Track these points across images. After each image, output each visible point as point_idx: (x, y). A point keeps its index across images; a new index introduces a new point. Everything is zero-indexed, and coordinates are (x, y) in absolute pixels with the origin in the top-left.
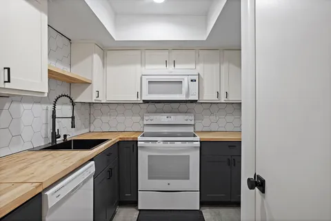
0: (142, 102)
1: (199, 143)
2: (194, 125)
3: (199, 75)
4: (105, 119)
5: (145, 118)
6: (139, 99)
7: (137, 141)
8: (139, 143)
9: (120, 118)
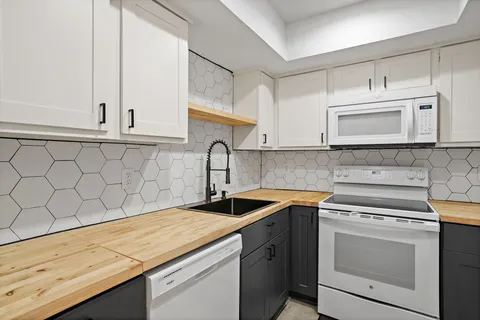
0: (328, 148)
1: (437, 225)
2: (428, 189)
3: (439, 95)
4: (279, 171)
5: (336, 172)
6: (325, 144)
7: (318, 208)
8: (320, 211)
9: (300, 172)
